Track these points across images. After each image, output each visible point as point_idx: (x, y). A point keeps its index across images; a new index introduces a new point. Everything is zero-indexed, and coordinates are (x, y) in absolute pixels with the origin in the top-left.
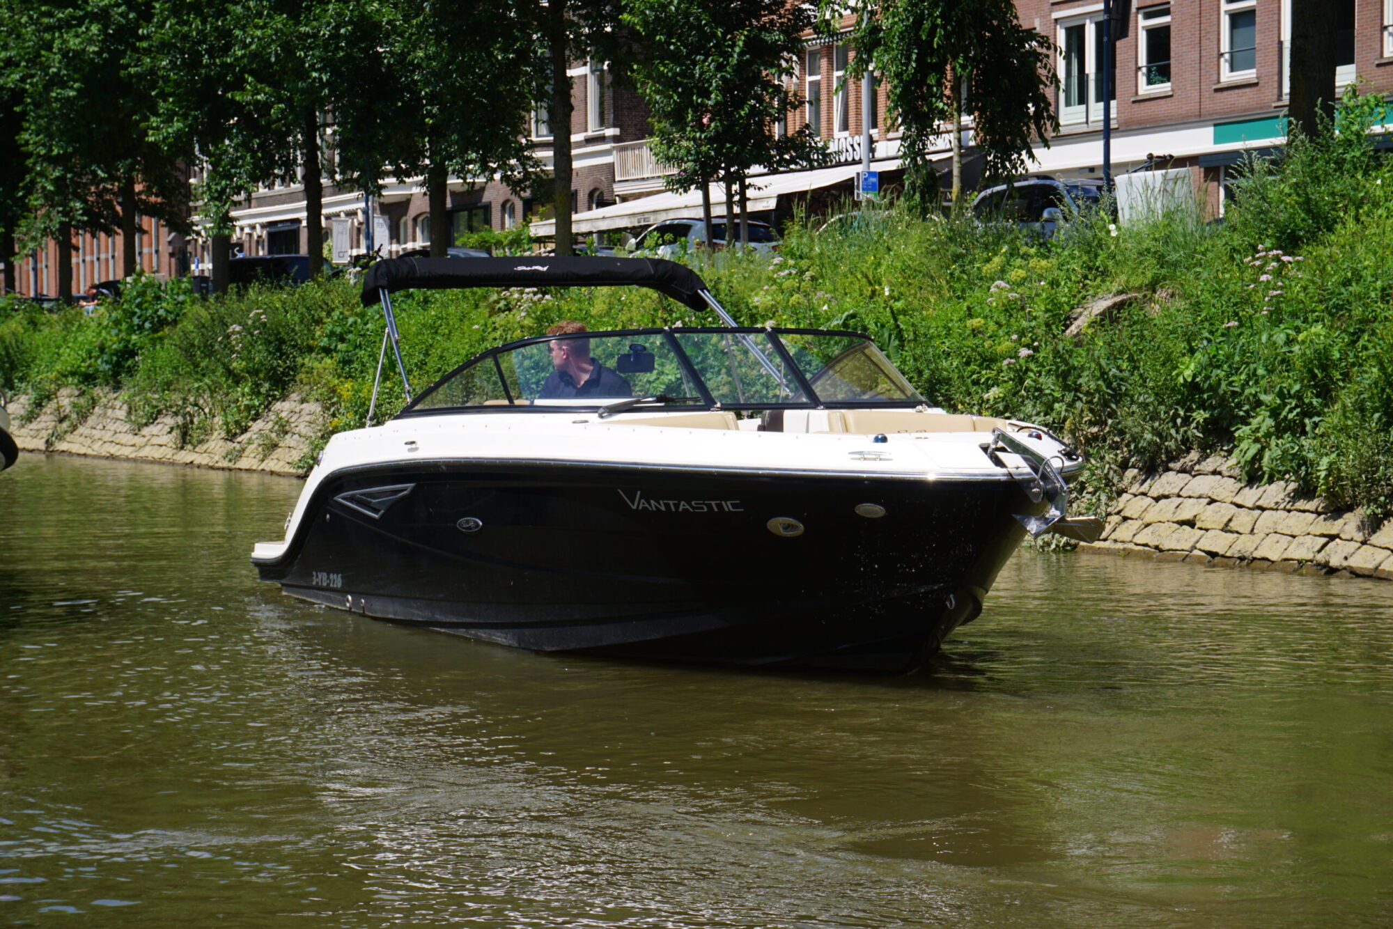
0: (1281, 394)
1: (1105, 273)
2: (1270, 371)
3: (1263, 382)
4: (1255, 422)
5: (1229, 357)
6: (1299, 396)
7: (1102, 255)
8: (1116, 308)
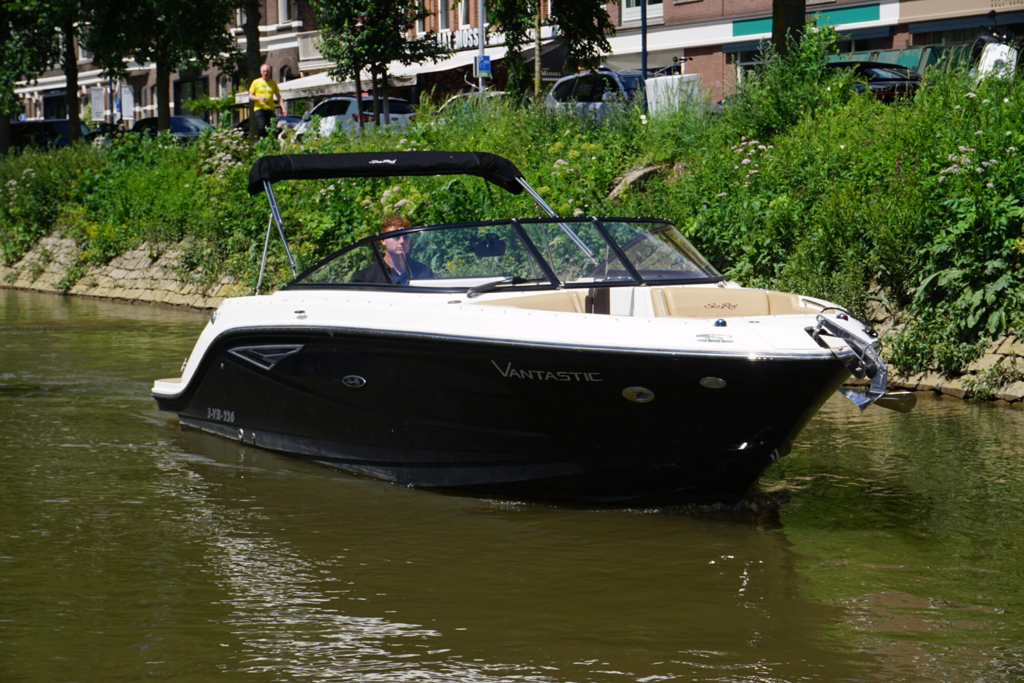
0: (757, 246)
1: (638, 151)
2: (750, 229)
3: (745, 237)
4: (739, 266)
5: (721, 218)
6: (769, 247)
7: (636, 137)
8: (645, 177)
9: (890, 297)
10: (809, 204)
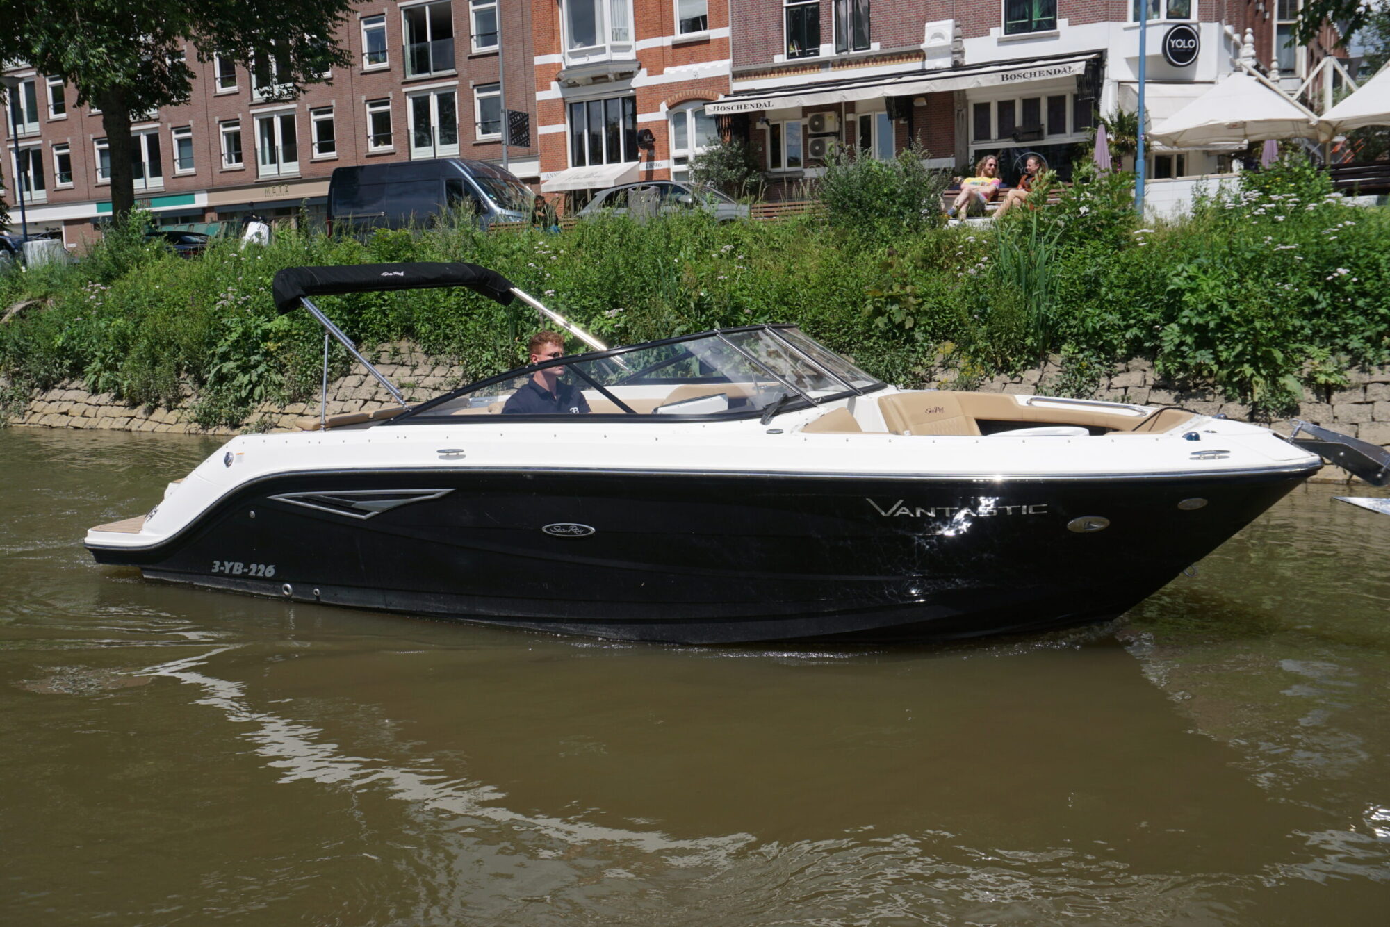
0: (104, 352)
1: (20, 291)
2: (99, 341)
3: (96, 346)
4: (93, 365)
5: (79, 335)
6: (113, 352)
7: (19, 282)
8: (25, 308)
9: (195, 381)
10: (137, 324)
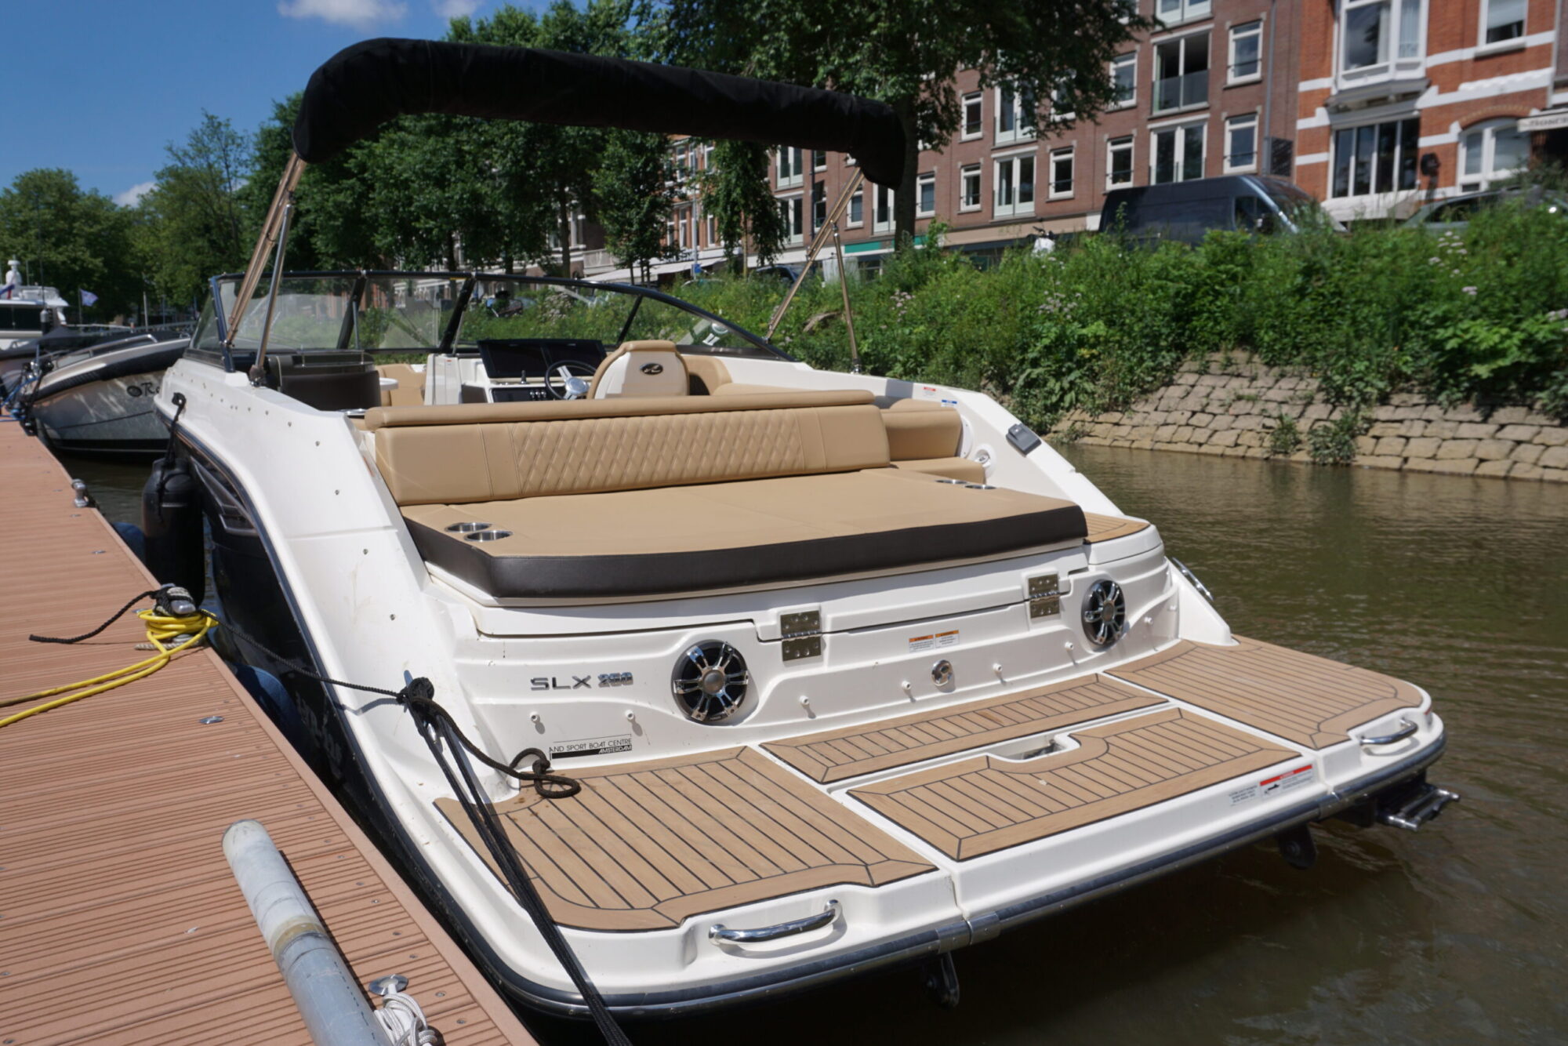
0: (907, 357)
1: (819, 304)
2: (902, 346)
3: (898, 351)
4: (894, 369)
5: (882, 341)
7: (818, 296)
8: (824, 320)
9: (996, 387)
10: (940, 331)
